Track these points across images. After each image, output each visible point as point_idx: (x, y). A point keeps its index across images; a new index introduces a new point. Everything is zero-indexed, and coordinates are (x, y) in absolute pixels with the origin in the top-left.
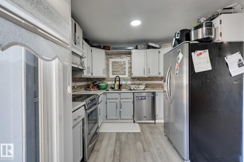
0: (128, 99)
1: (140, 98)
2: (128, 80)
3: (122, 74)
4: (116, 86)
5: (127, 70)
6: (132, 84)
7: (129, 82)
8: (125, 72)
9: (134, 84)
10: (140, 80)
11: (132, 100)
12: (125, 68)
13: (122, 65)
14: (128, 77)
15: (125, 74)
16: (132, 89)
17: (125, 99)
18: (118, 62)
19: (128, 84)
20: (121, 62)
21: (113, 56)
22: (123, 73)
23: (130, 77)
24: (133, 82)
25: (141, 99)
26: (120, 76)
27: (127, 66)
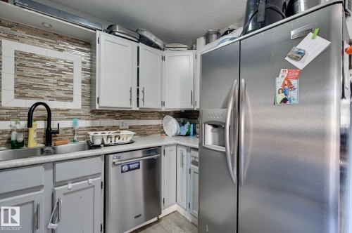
0: (85, 178)
1: (125, 168)
2: (79, 116)
3: (60, 99)
4: (33, 134)
5: (78, 88)
6: (93, 129)
7: (83, 124)
8: (71, 92)
9: (100, 128)
10: (116, 118)
11: (101, 178)
12: (72, 81)
13: (60, 71)
14: (79, 107)
15: (71, 99)
16: (98, 142)
17: (75, 180)
18: (43, 59)
19: (81, 129)
20: (56, 60)
21: (23, 34)
22: (62, 94)
23: (87, 109)
24: (97, 123)
25: (129, 170)
26: (53, 105)
27: (78, 76)
